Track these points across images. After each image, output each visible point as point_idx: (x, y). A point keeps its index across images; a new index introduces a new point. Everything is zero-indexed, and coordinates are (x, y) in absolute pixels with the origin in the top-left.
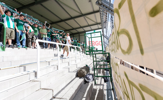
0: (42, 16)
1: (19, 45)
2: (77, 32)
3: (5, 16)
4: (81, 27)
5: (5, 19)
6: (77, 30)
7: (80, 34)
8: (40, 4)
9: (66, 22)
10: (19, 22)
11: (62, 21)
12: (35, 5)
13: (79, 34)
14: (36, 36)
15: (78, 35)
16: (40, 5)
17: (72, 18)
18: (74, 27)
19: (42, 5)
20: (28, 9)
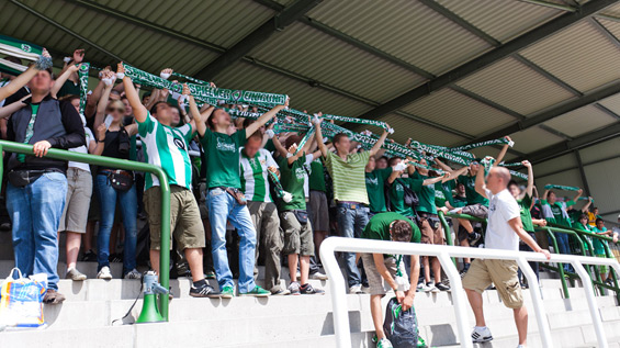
0: (312, 83)
1: (223, 282)
2: (554, 140)
3: (151, 124)
4: (582, 100)
5: (150, 140)
6: (548, 123)
7: (587, 155)
8: (300, 20)
9: (464, 83)
10: (219, 145)
11: (433, 83)
12: (275, 34)
13: (576, 152)
14: (298, 214)
15: (566, 161)
16: (300, 24)
17: (500, 50)
18: (526, 107)
19: (309, 22)
20: (243, 64)
